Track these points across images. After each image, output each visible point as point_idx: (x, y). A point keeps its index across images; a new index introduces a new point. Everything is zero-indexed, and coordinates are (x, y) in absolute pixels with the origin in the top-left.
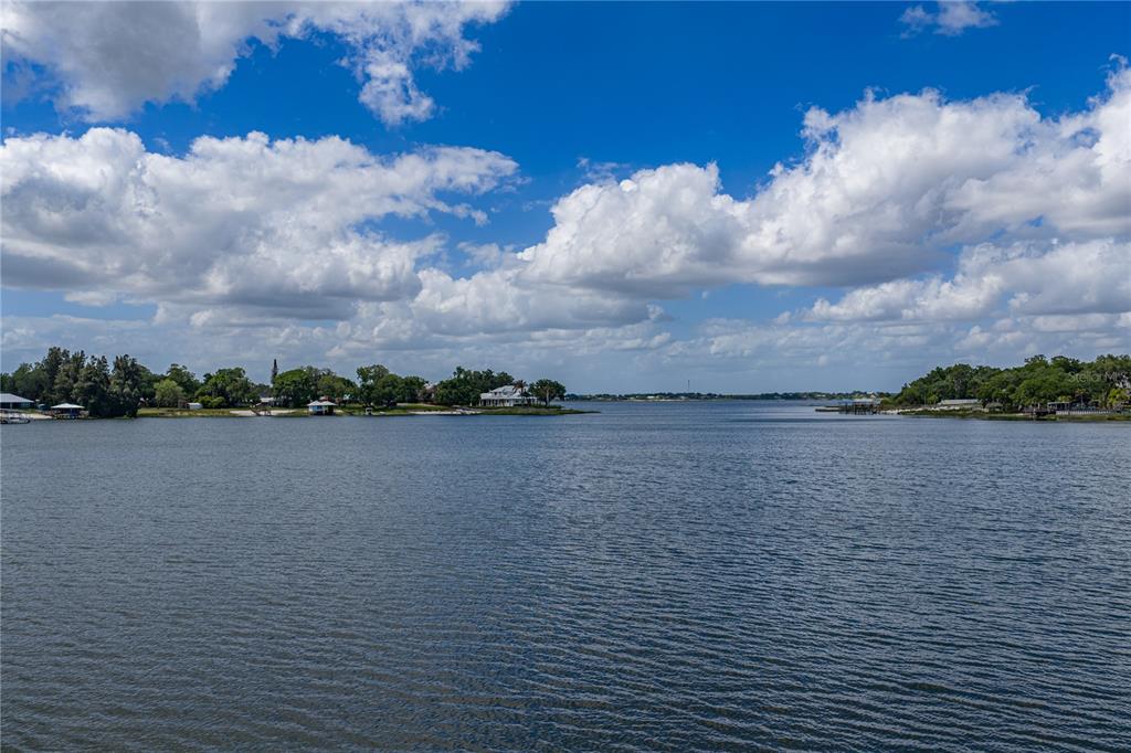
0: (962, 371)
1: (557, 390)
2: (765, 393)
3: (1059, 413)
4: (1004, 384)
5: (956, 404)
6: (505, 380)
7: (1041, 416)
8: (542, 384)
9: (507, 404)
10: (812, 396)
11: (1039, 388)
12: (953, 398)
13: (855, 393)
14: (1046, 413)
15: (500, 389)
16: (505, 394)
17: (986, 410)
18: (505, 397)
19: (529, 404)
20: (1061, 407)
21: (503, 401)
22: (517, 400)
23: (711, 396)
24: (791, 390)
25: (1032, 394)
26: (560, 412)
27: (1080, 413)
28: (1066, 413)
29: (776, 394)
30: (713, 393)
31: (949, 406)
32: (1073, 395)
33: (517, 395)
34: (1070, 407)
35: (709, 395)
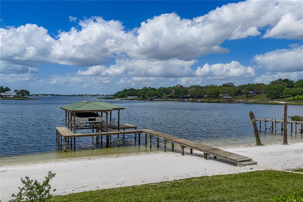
0: (132, 90)
1: (27, 93)
2: (73, 94)
3: (155, 99)
4: (143, 93)
5: (131, 97)
6: (8, 89)
7: (151, 100)
8: (22, 91)
9: (11, 97)
10: (86, 95)
11: (151, 94)
12: (130, 96)
13: (97, 95)
14: (152, 99)
15: (8, 92)
16: (10, 93)
17: (139, 99)
18: (10, 94)
19: (18, 97)
20: (155, 98)
21: (9, 96)
22: (14, 95)
23: (58, 95)
24: (80, 94)
25: (149, 95)
26: (28, 99)
27: (159, 99)
28: (156, 99)
29: (76, 95)
30: (58, 94)
31: (130, 98)
32: (157, 95)
33: (14, 94)
34: (157, 98)
35: (57, 95)
